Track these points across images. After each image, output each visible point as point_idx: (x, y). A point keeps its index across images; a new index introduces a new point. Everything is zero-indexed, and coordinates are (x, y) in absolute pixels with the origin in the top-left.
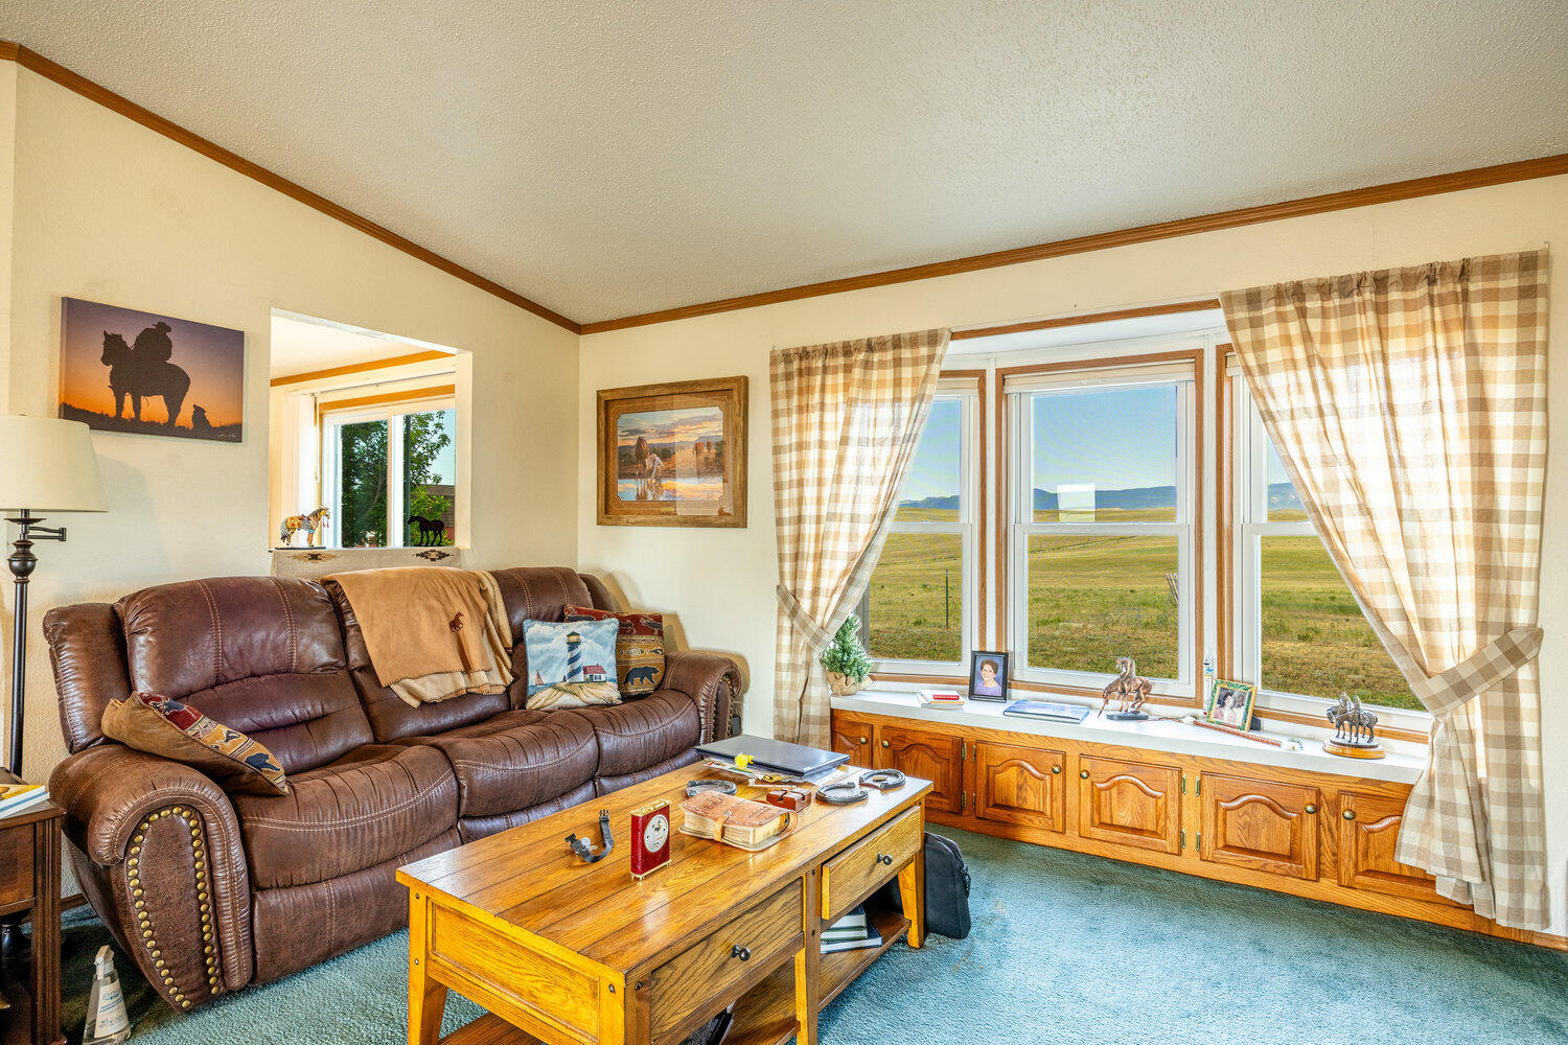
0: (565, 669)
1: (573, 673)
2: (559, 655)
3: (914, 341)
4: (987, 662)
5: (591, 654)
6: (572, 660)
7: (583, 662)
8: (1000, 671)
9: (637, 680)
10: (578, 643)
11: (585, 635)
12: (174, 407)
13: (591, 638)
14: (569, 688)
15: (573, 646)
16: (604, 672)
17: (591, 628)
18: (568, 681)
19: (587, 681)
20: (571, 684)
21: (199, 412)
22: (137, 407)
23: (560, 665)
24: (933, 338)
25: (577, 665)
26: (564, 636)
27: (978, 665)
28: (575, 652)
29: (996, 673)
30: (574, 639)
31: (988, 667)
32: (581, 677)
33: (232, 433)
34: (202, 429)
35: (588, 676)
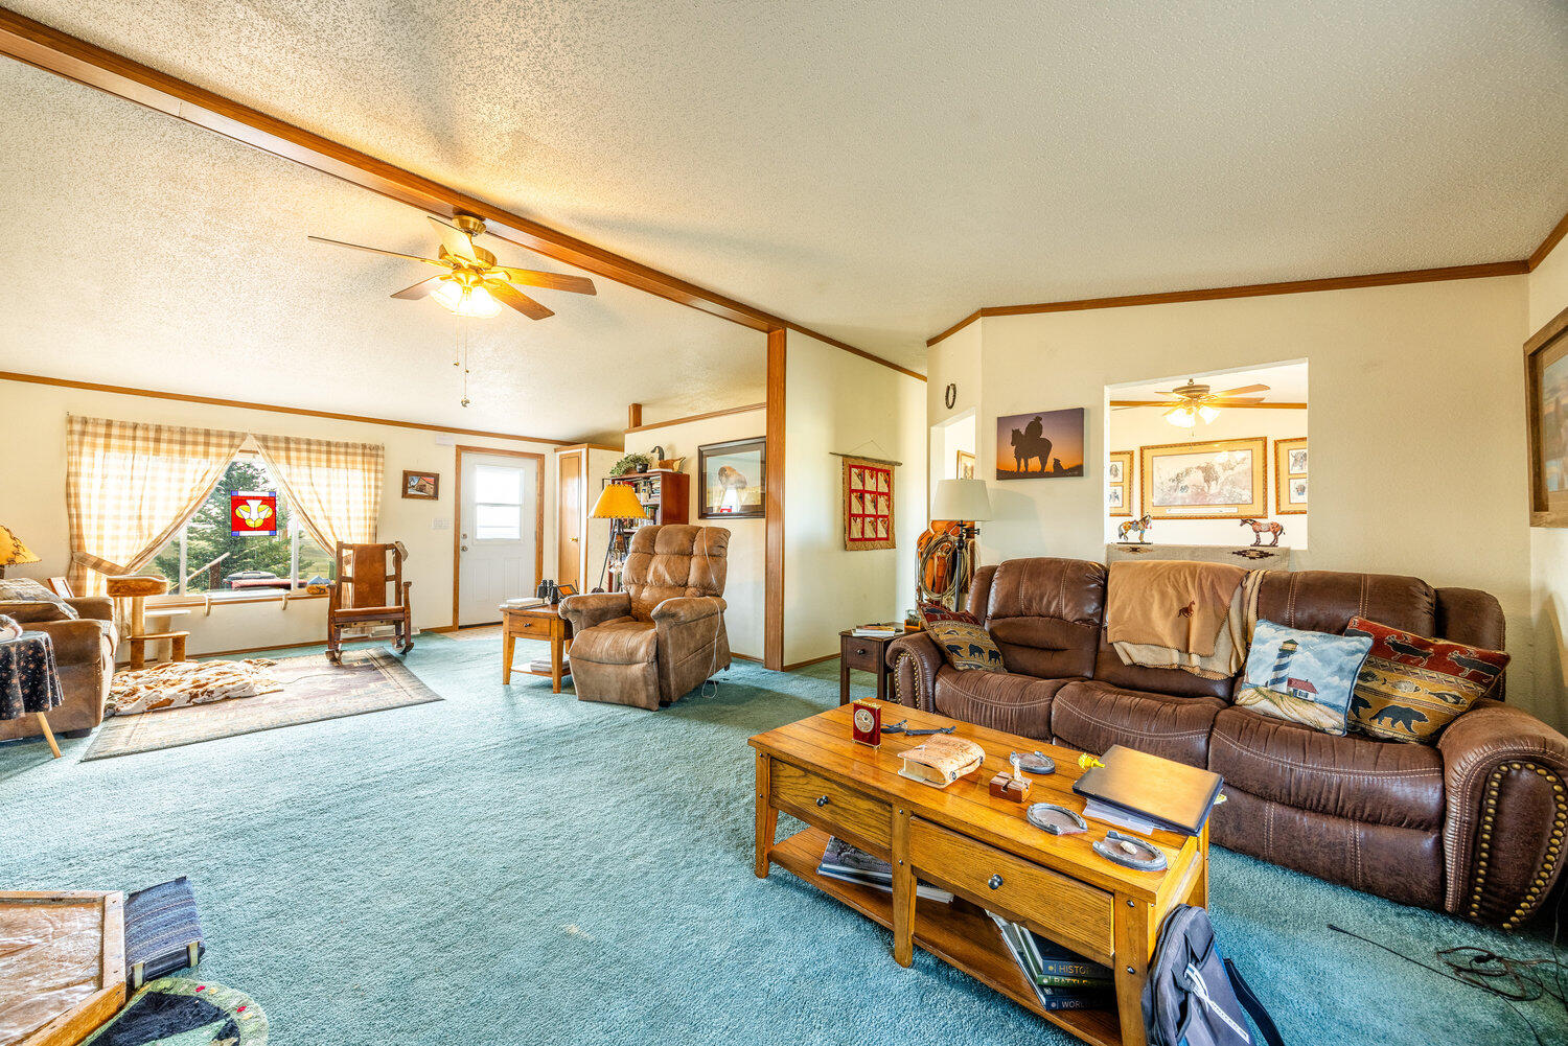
0: (1270, 675)
1: (1276, 681)
2: (1267, 658)
5: (1302, 667)
6: (1278, 668)
7: (1289, 672)
9: (1388, 720)
10: (1292, 652)
11: (1305, 646)
12: (1044, 463)
13: (1310, 650)
14: (1269, 695)
15: (1284, 653)
16: (1314, 691)
17: (1316, 640)
18: (1269, 687)
19: (1289, 694)
20: (1272, 691)
21: (1057, 462)
22: (1026, 465)
23: (1264, 671)
25: (1282, 673)
26: (1280, 642)
28: (1284, 660)
30: (1289, 647)
32: (1283, 687)
33: (1077, 471)
34: (1059, 472)
35: (1291, 689)
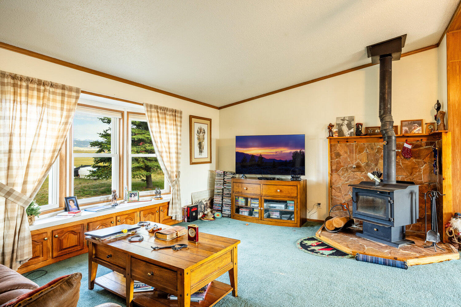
3: (71, 89)
4: (71, 200)
8: (75, 202)
24: (78, 91)
27: (68, 202)
29: (74, 203)
31: (71, 202)
